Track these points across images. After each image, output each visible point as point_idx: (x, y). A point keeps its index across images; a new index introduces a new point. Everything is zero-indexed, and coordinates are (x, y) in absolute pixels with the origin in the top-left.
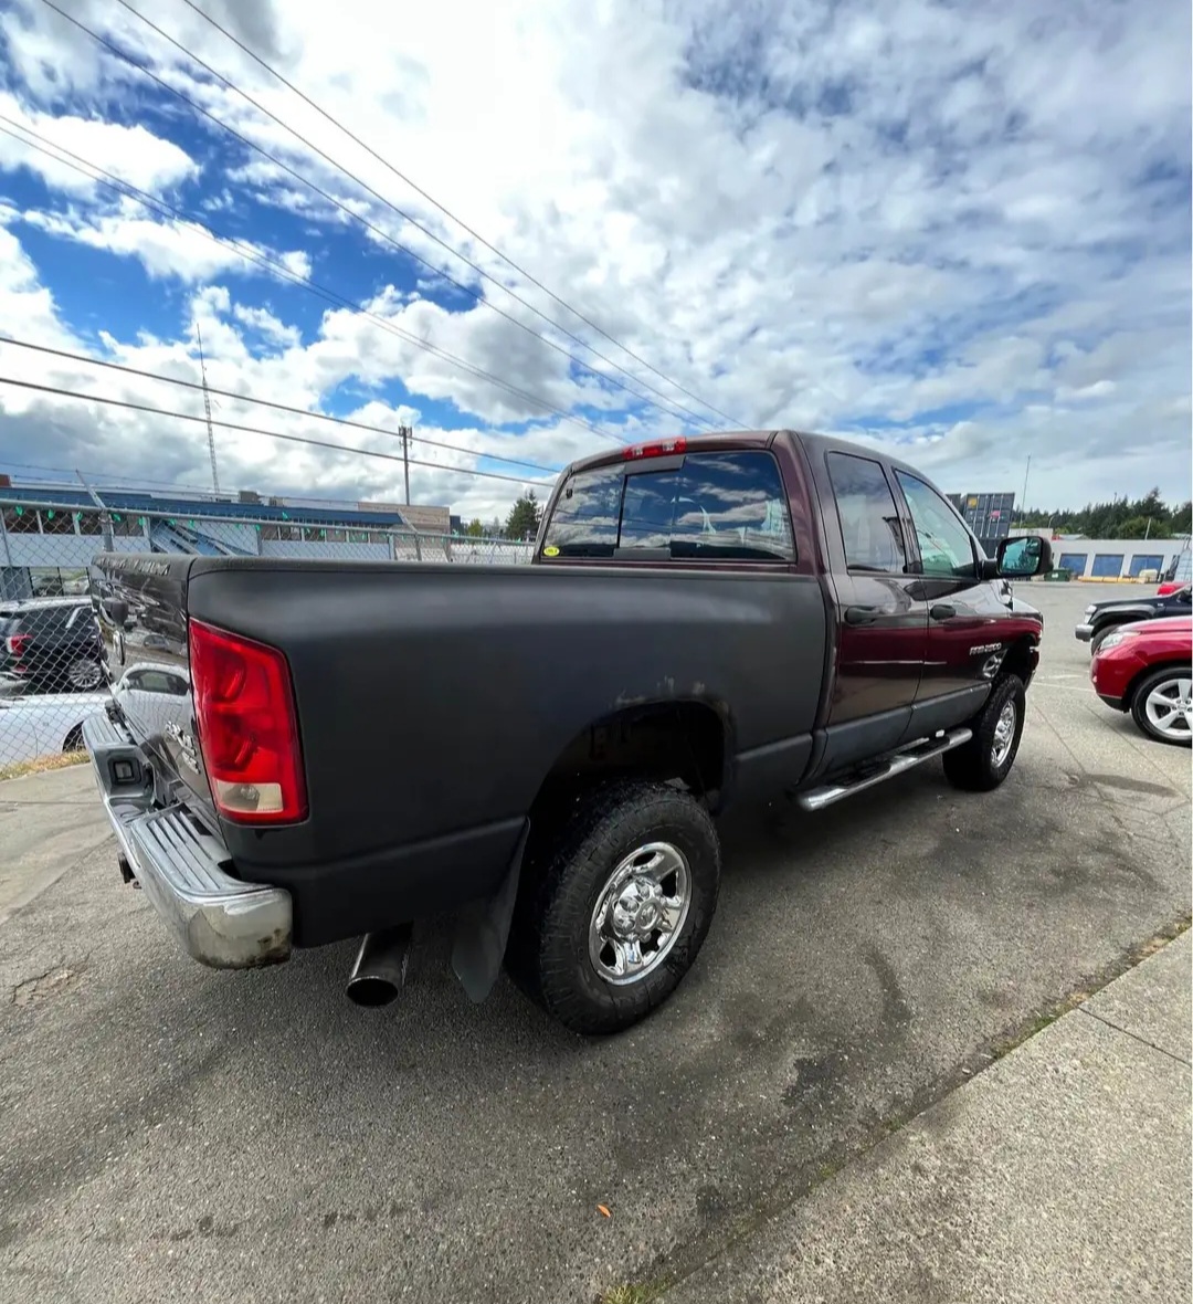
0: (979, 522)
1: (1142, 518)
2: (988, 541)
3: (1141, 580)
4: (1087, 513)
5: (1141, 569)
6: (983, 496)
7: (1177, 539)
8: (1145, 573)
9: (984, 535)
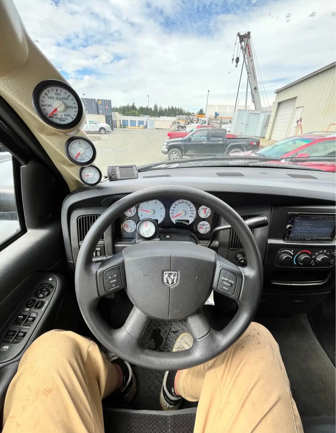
0: (103, 109)
1: (133, 110)
2: (107, 116)
3: (141, 128)
4: (120, 108)
5: (140, 125)
6: (102, 100)
7: (141, 116)
8: (141, 126)
9: (106, 114)
